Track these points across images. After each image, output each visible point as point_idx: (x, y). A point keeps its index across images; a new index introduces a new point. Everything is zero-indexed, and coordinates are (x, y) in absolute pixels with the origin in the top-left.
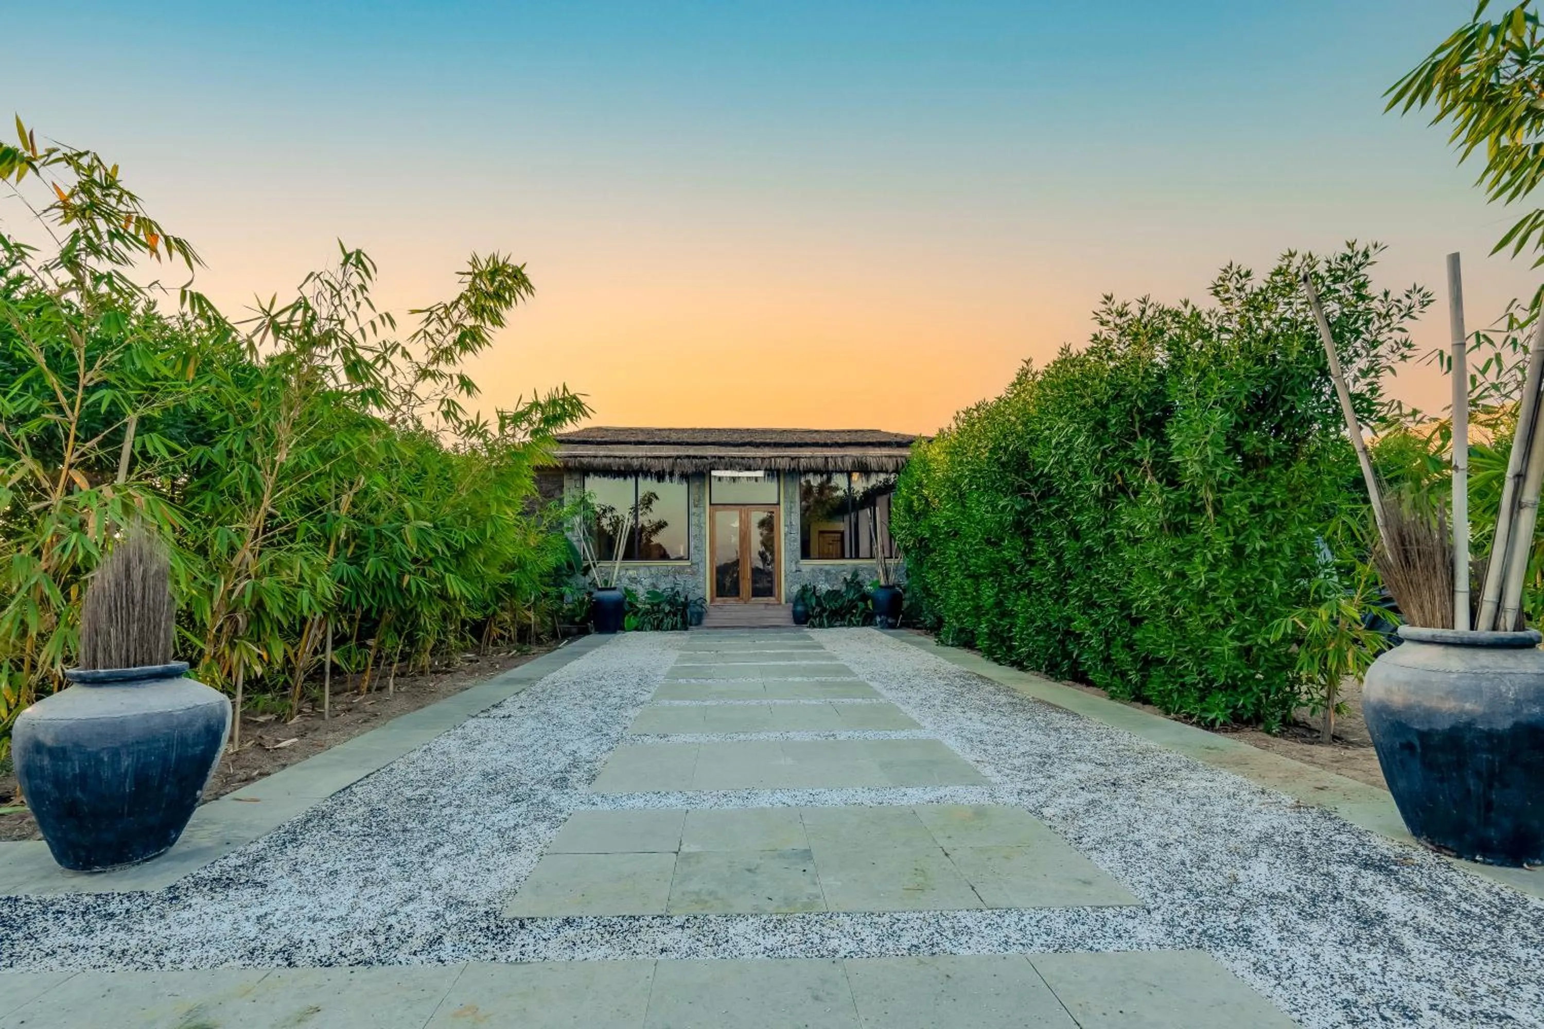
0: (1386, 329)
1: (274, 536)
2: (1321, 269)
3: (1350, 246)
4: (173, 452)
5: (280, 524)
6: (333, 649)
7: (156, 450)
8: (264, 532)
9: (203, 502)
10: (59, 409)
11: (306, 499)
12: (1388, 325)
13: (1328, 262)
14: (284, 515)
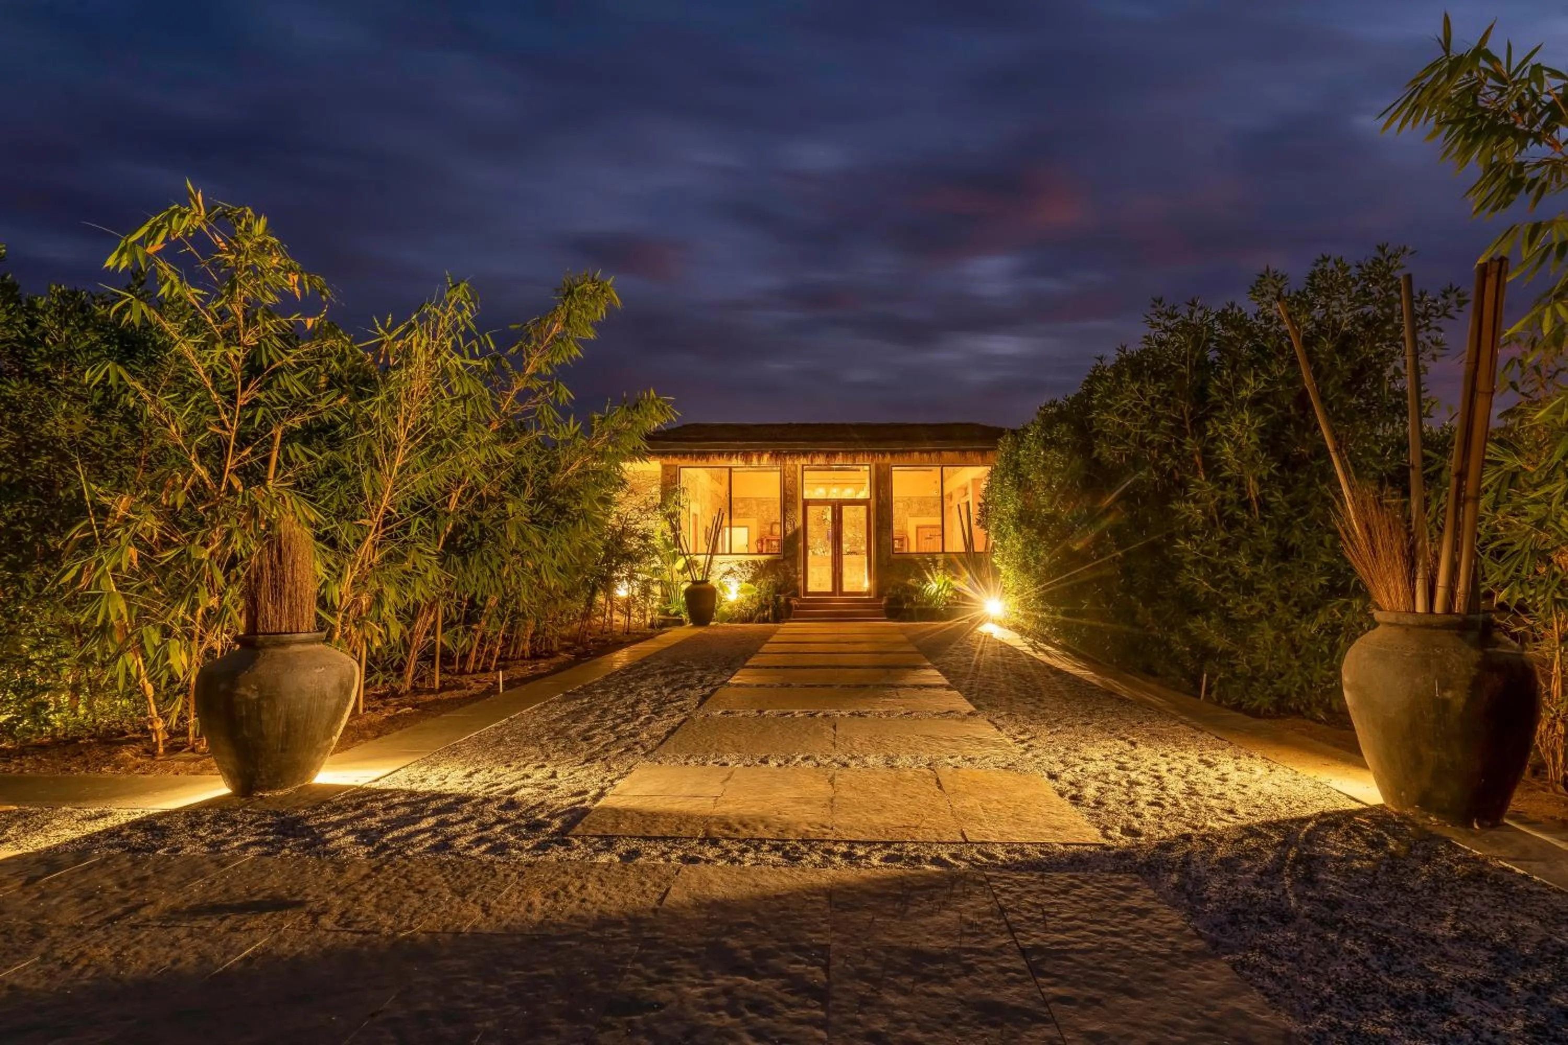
0: (1424, 329)
1: (392, 530)
2: (1354, 272)
3: (1382, 249)
4: (310, 458)
5: (396, 520)
6: (443, 631)
7: (297, 456)
8: (384, 526)
9: (331, 500)
10: (222, 424)
11: (419, 497)
12: (1427, 325)
13: (1359, 266)
14: (399, 511)
